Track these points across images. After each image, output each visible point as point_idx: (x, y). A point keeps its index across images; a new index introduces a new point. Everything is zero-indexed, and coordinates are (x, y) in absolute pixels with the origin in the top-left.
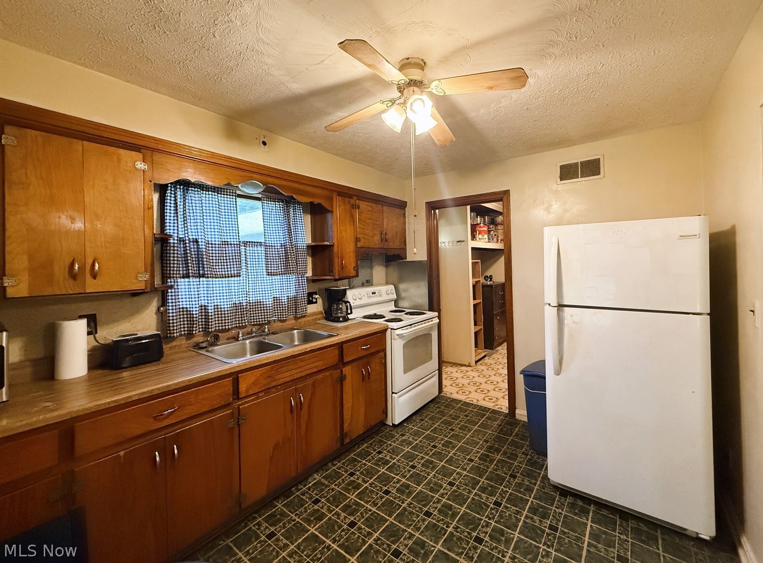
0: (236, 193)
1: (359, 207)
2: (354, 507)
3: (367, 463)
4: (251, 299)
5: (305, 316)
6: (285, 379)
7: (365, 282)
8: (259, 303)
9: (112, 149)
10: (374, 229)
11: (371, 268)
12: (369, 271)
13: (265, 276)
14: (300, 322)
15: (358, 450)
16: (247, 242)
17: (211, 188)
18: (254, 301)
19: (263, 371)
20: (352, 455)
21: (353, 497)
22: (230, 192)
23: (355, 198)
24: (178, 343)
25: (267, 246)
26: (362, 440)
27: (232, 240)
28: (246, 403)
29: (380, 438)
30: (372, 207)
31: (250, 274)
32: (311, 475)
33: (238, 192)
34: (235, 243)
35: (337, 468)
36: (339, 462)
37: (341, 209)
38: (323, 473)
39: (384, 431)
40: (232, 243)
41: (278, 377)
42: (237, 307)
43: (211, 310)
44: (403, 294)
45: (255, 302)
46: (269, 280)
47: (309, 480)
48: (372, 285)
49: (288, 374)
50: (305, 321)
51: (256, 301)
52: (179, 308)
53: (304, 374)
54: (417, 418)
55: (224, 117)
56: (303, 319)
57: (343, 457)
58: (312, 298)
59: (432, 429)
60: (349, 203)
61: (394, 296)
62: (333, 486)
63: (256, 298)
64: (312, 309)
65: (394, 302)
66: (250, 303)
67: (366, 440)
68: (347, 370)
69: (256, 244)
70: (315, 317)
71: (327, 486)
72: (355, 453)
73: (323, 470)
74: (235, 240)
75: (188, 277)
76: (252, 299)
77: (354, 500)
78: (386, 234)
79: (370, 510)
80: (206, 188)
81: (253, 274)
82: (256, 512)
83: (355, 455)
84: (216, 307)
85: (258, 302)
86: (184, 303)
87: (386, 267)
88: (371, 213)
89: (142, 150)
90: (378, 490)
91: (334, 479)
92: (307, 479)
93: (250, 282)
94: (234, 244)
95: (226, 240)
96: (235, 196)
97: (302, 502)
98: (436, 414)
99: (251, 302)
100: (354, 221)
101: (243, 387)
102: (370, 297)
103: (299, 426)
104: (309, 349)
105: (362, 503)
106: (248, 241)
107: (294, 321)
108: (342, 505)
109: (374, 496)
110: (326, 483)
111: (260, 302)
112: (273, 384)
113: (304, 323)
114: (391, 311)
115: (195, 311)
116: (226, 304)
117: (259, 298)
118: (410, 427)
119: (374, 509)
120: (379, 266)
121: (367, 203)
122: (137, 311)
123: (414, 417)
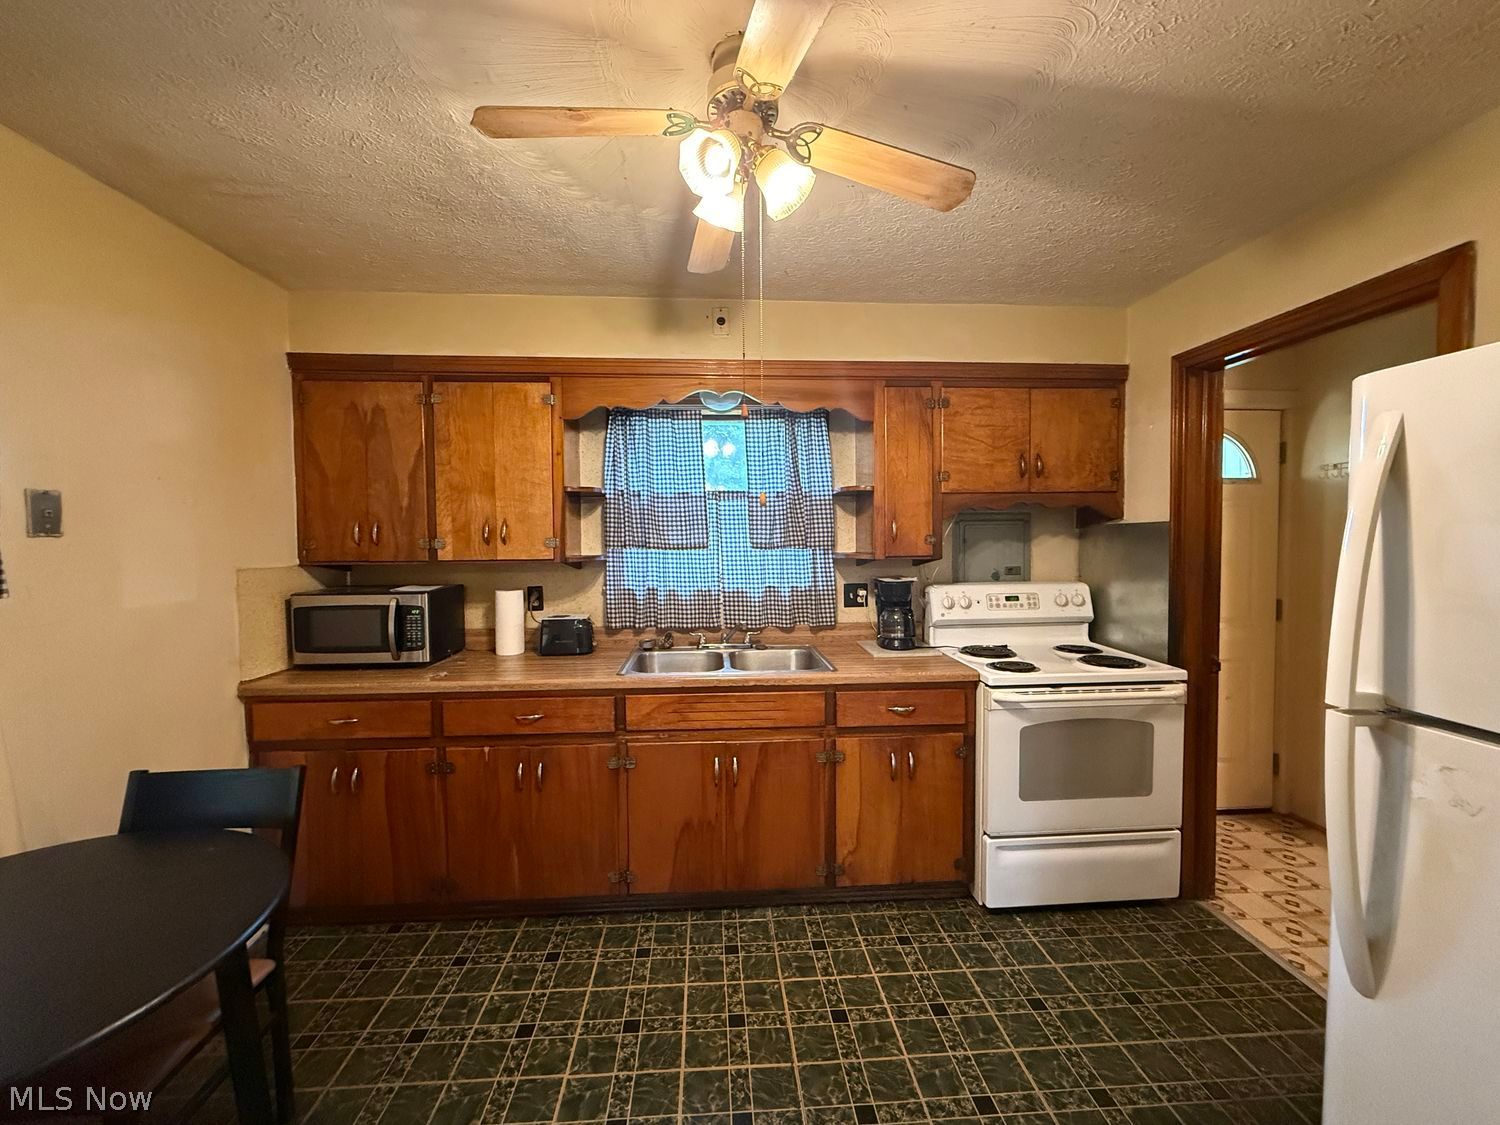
0: (700, 414)
1: (946, 403)
2: (767, 997)
3: (863, 944)
4: (726, 586)
5: (832, 628)
6: (704, 723)
7: (1002, 571)
8: (740, 595)
9: (519, 385)
10: (995, 448)
11: (1026, 539)
12: (1017, 547)
13: (749, 549)
14: (823, 638)
15: (872, 913)
16: (720, 492)
17: (663, 413)
18: (731, 590)
19: (666, 700)
20: (852, 916)
21: (782, 981)
22: (691, 415)
23: (937, 385)
24: (623, 638)
25: (752, 497)
26: (895, 901)
27: (694, 490)
28: (637, 740)
29: (934, 916)
30: (985, 397)
31: (724, 545)
32: (764, 906)
33: (704, 412)
34: (698, 495)
35: (808, 922)
36: (822, 913)
37: (894, 415)
38: (782, 915)
39: (958, 907)
40: (694, 495)
41: (692, 716)
42: (704, 597)
43: (661, 596)
44: (1117, 610)
45: (734, 592)
46: (756, 556)
47: (755, 913)
48: (1029, 580)
49: (711, 716)
50: (833, 637)
51: (736, 590)
52: (624, 590)
53: (743, 724)
54: (1061, 922)
55: (657, 298)
56: (830, 633)
57: (835, 909)
58: (857, 596)
59: (1078, 964)
60: (919, 396)
61: (1088, 612)
62: (776, 943)
63: (735, 586)
64: (848, 615)
65: (1087, 625)
66: (724, 592)
67: (905, 904)
68: (848, 745)
69: (735, 495)
70: (855, 632)
71: (769, 939)
72: (862, 914)
73: (786, 910)
74: (698, 490)
75: (645, 545)
76: (730, 586)
77: (780, 987)
78: (1038, 457)
79: (783, 1023)
80: (655, 414)
81: (729, 545)
82: (659, 911)
83: (857, 917)
84: (672, 595)
85: (738, 592)
86: (629, 583)
87: (1081, 537)
88: (989, 411)
89: (551, 379)
90: (830, 1001)
91: (787, 936)
92: (754, 907)
93: (725, 558)
94: (696, 497)
95: (685, 491)
96: (700, 419)
97: (715, 937)
98: (1128, 939)
99: (726, 590)
100: (932, 435)
101: (631, 716)
102: (998, 606)
103: (731, 811)
104: (752, 684)
105: (786, 1001)
106: (722, 490)
107: (809, 634)
108: (756, 981)
109: (813, 1006)
110: (773, 933)
111: (742, 592)
112: (683, 725)
113: (830, 639)
114: (1060, 648)
115: (640, 595)
116: (686, 591)
117: (740, 586)
118: (1027, 931)
119: (790, 1026)
120: (1055, 534)
121: (973, 391)
122: (581, 588)
123: (1058, 917)
